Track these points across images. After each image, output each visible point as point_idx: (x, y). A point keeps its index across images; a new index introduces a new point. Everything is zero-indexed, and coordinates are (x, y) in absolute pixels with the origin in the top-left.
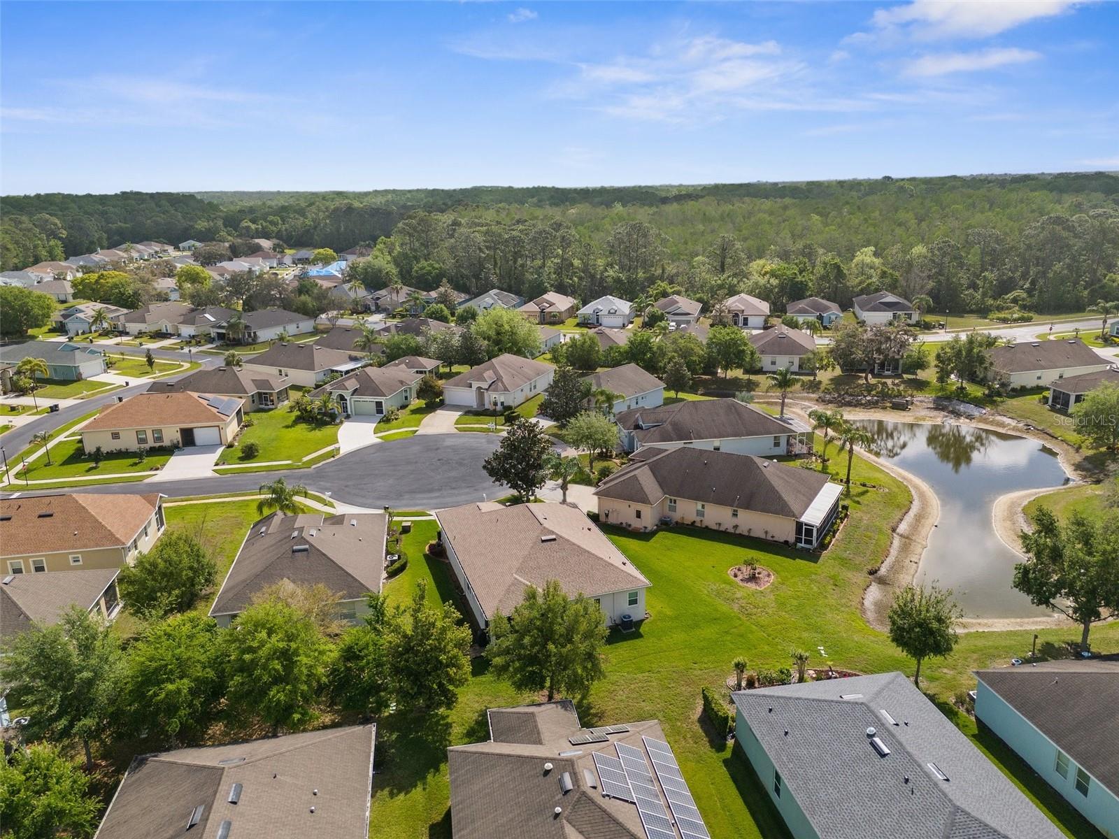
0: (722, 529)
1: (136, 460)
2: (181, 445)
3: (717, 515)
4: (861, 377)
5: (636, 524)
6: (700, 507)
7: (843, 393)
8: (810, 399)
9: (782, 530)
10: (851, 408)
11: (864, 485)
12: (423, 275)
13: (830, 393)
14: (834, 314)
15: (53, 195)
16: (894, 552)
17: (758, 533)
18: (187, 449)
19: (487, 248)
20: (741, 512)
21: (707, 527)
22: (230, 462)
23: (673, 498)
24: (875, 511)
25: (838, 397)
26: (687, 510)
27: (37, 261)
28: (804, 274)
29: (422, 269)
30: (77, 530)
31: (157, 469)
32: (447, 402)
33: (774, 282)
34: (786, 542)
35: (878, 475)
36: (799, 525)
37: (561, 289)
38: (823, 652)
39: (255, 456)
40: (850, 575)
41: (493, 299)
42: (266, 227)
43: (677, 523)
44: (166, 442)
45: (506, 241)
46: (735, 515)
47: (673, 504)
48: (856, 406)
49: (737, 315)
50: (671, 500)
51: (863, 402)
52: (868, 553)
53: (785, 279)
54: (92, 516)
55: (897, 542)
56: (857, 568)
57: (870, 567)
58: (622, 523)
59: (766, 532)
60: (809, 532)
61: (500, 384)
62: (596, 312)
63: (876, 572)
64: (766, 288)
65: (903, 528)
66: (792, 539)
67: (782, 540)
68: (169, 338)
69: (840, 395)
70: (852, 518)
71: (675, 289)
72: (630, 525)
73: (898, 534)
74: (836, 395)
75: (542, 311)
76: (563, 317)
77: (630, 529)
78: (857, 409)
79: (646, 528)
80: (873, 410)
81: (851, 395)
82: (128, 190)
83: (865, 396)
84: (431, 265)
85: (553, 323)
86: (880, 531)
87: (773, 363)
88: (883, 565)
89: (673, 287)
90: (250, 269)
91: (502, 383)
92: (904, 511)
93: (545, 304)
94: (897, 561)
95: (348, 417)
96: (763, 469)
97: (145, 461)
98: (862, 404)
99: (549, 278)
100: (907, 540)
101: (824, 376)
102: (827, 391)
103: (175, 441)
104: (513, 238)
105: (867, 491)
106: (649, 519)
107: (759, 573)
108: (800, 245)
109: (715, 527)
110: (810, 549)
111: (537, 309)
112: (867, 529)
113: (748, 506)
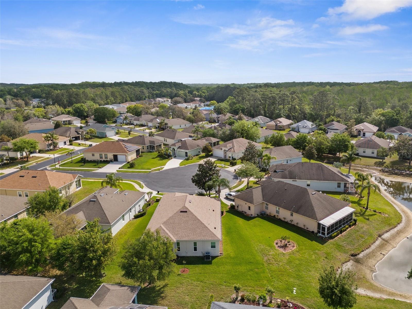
0: (286, 221)
1: (96, 164)
2: (113, 160)
3: (284, 214)
4: (408, 162)
5: (249, 212)
6: (278, 209)
7: (395, 168)
8: (376, 170)
9: (312, 226)
10: (396, 176)
11: (375, 211)
12: (236, 110)
13: (388, 168)
14: (408, 134)
15: (140, 82)
16: (373, 247)
17: (301, 225)
18: (115, 162)
19: (263, 100)
20: (294, 214)
21: (280, 219)
22: (124, 168)
23: (267, 203)
24: (373, 224)
25: (392, 170)
26: (272, 209)
27: (126, 101)
28: (398, 115)
29: (236, 107)
30: (41, 183)
31: (100, 168)
32: (214, 155)
33: (382, 118)
34: (313, 232)
35: (388, 208)
36: (319, 224)
37: (288, 117)
38: (295, 291)
39: (134, 167)
40: (338, 254)
41: (259, 119)
42: (201, 94)
43: (267, 215)
44: (108, 159)
45: (270, 97)
46: (292, 215)
47: (267, 206)
48: (399, 175)
49: (360, 131)
50: (266, 204)
51: (404, 173)
52: (356, 245)
53: (388, 117)
54: (48, 179)
55: (378, 242)
56: (345, 252)
57: (353, 252)
58: (243, 211)
59: (304, 226)
60: (324, 229)
61: (233, 149)
62: (298, 126)
63: (356, 255)
64: (379, 121)
65: (386, 236)
66: (316, 231)
67: (311, 231)
68: (144, 127)
69: (393, 169)
70: (358, 226)
71: (338, 119)
72: (246, 213)
73: (382, 238)
74: (391, 169)
75: (276, 125)
76: (285, 128)
77: (245, 214)
78: (399, 177)
79: (252, 215)
80: (407, 178)
81: (399, 170)
82: (162, 81)
83: (406, 171)
84: (240, 106)
85: (280, 130)
86: (371, 235)
87: (364, 152)
88: (362, 253)
89: (337, 119)
90: (186, 106)
91: (234, 149)
92: (391, 227)
93: (278, 122)
94: (373, 252)
95: (175, 157)
96: (311, 195)
97: (99, 165)
98: (403, 175)
99: (284, 112)
100: (386, 241)
101: (388, 160)
102: (387, 167)
103: (111, 159)
104: (272, 97)
105: (375, 215)
106: (253, 211)
107: (289, 245)
108: (401, 103)
109: (283, 220)
110: (323, 237)
111: (274, 124)
112: (363, 233)
113: (297, 212)
